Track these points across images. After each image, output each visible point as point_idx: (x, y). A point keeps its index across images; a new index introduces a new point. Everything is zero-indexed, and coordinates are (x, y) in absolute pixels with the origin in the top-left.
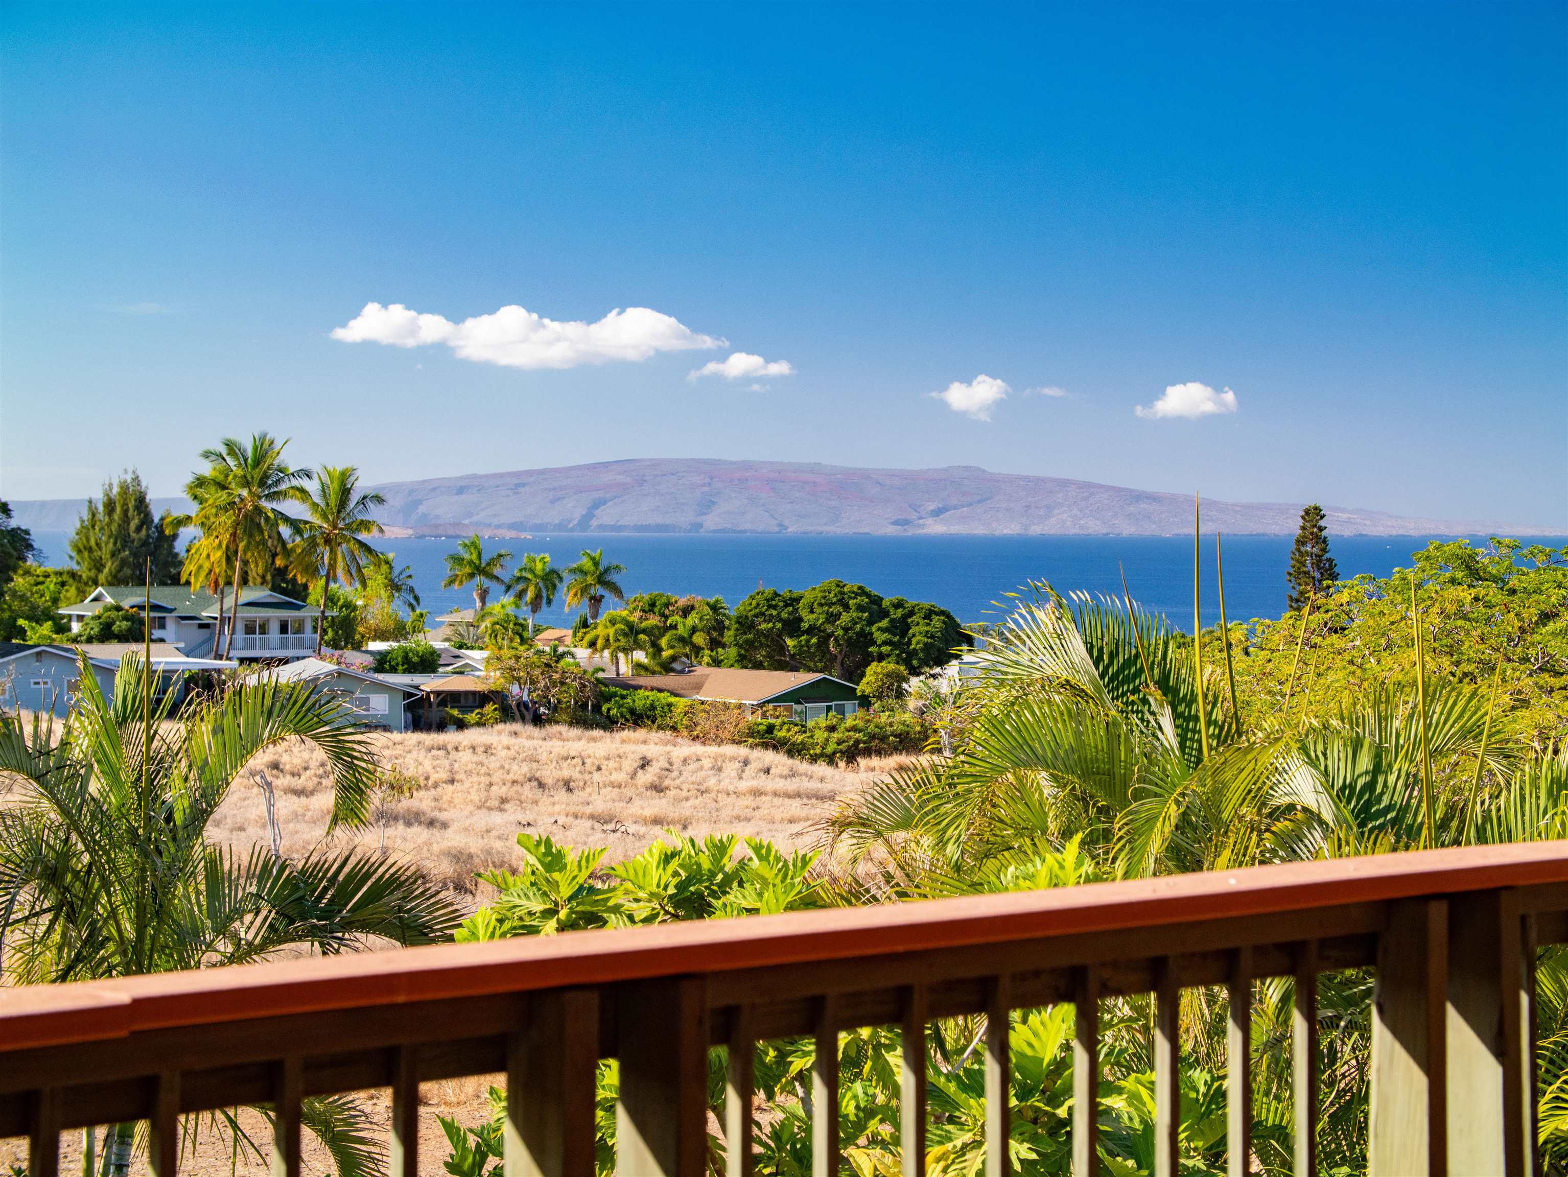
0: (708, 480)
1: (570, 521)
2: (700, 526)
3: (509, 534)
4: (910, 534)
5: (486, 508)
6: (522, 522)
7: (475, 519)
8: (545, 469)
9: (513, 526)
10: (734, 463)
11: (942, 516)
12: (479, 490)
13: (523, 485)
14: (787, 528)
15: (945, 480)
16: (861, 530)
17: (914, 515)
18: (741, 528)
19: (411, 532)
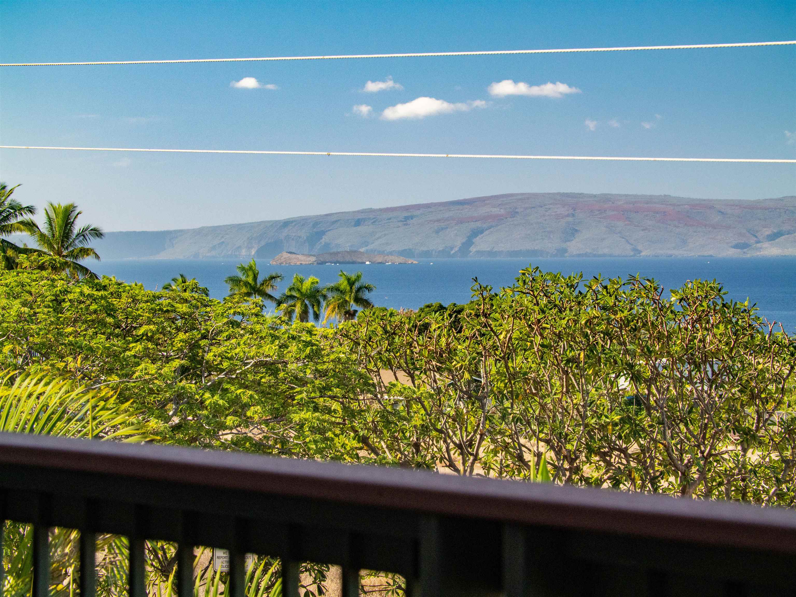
0: (571, 211)
1: (452, 248)
2: (565, 251)
3: (398, 260)
4: (748, 256)
5: (378, 238)
6: (410, 250)
7: (371, 247)
8: (432, 203)
9: (402, 253)
10: (595, 196)
11: (777, 240)
12: (374, 222)
13: (412, 217)
14: (640, 252)
15: (780, 209)
16: (706, 254)
17: (752, 240)
18: (600, 252)
19: (313, 259)
